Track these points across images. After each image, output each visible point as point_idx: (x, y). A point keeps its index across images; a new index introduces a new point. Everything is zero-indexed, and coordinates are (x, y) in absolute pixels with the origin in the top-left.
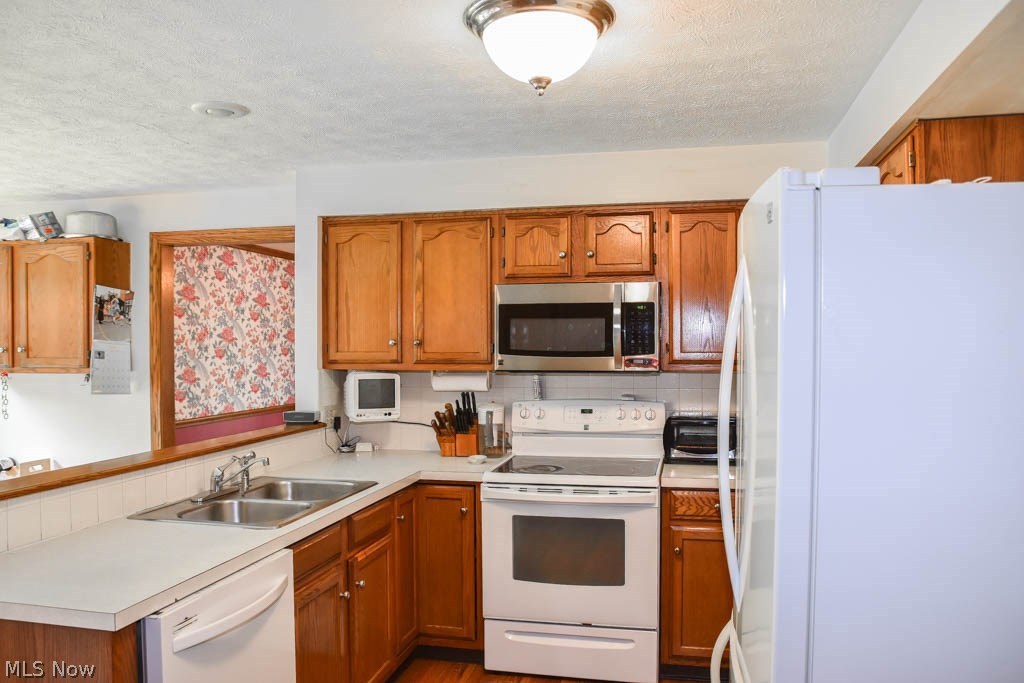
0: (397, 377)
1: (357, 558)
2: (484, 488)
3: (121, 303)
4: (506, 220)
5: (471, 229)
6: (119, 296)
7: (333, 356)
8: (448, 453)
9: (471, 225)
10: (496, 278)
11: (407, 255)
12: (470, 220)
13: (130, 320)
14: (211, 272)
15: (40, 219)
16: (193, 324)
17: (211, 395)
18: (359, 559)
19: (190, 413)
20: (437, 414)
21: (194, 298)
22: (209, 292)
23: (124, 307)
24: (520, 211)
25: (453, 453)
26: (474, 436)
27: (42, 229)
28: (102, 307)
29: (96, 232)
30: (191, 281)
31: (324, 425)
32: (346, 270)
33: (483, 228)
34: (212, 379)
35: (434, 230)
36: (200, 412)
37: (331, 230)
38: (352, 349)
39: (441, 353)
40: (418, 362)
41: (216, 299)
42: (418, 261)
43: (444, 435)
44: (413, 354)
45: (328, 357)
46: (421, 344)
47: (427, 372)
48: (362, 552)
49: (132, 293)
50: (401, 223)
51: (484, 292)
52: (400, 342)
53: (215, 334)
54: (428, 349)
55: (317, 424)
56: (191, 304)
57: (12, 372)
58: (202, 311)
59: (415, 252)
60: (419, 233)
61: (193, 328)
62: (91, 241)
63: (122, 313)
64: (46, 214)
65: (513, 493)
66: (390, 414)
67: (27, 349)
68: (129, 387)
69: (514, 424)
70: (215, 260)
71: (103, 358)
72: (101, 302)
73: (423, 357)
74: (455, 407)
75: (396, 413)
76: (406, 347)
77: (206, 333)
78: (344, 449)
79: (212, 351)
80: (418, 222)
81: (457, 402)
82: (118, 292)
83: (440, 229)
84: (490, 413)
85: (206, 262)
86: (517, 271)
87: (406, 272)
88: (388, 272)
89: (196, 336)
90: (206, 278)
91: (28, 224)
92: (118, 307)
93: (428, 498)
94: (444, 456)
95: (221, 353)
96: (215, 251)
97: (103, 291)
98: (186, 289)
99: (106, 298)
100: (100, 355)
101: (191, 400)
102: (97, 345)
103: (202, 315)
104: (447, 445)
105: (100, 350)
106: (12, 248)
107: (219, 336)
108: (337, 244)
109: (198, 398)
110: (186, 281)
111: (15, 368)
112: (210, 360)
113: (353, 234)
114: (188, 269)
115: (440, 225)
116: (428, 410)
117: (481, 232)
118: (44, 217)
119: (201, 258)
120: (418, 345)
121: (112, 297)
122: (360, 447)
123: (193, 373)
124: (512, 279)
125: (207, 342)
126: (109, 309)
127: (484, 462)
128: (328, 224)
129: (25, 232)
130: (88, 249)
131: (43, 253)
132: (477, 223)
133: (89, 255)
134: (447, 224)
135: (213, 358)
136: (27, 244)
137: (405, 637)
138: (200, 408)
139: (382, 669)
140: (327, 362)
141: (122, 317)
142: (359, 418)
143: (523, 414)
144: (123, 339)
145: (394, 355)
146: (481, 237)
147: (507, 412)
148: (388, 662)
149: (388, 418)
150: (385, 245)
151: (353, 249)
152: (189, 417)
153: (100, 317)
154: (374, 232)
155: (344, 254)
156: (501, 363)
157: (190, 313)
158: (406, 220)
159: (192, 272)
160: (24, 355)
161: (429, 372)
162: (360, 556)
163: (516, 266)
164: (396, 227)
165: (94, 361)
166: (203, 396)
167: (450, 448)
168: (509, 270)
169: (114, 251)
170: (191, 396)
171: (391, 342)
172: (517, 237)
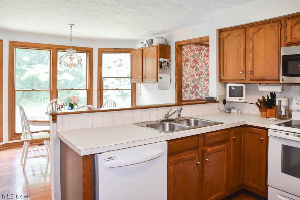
0: (244, 86)
1: (207, 150)
2: (270, 131)
3: (168, 63)
4: (287, 20)
5: (272, 26)
6: (167, 61)
7: (222, 78)
8: (264, 116)
9: (271, 24)
10: (283, 44)
11: (247, 39)
12: (272, 22)
13: (170, 68)
14: (203, 55)
15: (149, 41)
16: (197, 71)
17: (203, 93)
18: (208, 151)
19: (196, 98)
20: (258, 100)
21: (197, 63)
22: (202, 61)
23: (168, 64)
24: (294, 15)
25: (266, 116)
26: (275, 110)
27: (149, 44)
28: (161, 64)
29: (160, 43)
30: (196, 58)
31: (218, 102)
32: (226, 47)
33: (277, 25)
34: (203, 88)
35: (257, 29)
36: (199, 98)
37: (221, 33)
38: (228, 75)
39: (260, 76)
40: (251, 80)
41: (205, 63)
42: (251, 41)
43: (262, 109)
44: (249, 76)
45: (220, 78)
46: (252, 73)
47: (256, 84)
48: (211, 148)
49: (171, 60)
50: (245, 28)
51: (277, 51)
52: (245, 72)
53: (204, 74)
54: (255, 75)
55: (215, 101)
56: (196, 65)
57: (142, 83)
58: (200, 67)
59: (250, 38)
60: (251, 31)
61: (197, 72)
62: (158, 45)
63: (168, 66)
64: (151, 40)
65: (282, 135)
66: (241, 99)
67: (145, 77)
68: (170, 88)
69: (293, 106)
70: (204, 51)
71: (162, 79)
72: (161, 63)
73: (253, 78)
74: (266, 98)
75: (243, 99)
76: (247, 74)
77: (201, 73)
78: (227, 111)
79: (203, 79)
80: (251, 27)
81: (268, 96)
82: (167, 60)
83: (259, 28)
84: (280, 101)
85: (201, 52)
86: (291, 41)
87: (247, 46)
88: (240, 47)
89: (198, 75)
90: (201, 57)
91: (146, 43)
92: (167, 64)
93: (249, 132)
94: (262, 117)
95: (207, 80)
96: (204, 48)
97: (162, 60)
98: (194, 60)
99: (163, 62)
100: (161, 78)
101: (196, 94)
102: (160, 75)
103: (200, 68)
104: (263, 113)
105: (160, 77)
106: (143, 50)
107: (206, 74)
108: (223, 38)
109: (198, 93)
110: (195, 58)
111: (143, 82)
112: (203, 82)
113: (228, 34)
114: (195, 54)
115: (259, 26)
116: (255, 98)
117: (276, 27)
118: (150, 40)
119: (200, 51)
120: (251, 73)
121: (164, 61)
122: (233, 111)
123: (197, 86)
124: (290, 44)
125: (201, 76)
126: (163, 65)
127: (275, 121)
128: (220, 31)
129: (145, 45)
130: (158, 48)
131: (148, 50)
132: (274, 24)
133: (158, 50)
134: (262, 26)
135: (204, 81)
136: (146, 48)
137: (235, 184)
138: (199, 96)
139: (219, 194)
140: (220, 80)
141: (168, 67)
142: (229, 100)
143: (297, 103)
144: (168, 74)
145: (242, 77)
146: (276, 29)
147: (289, 101)
148: (223, 192)
149: (240, 101)
150: (239, 36)
151: (229, 39)
152: (195, 99)
153: (161, 67)
154: (235, 33)
155: (225, 42)
156: (283, 80)
157: (196, 67)
158: (247, 26)
159: (197, 55)
160: (144, 78)
161: (258, 84)
162: (209, 150)
163: (291, 39)
164: (243, 30)
165: (159, 80)
166: (200, 93)
167: (265, 114)
168: (288, 40)
169: (166, 48)
170: (196, 92)
171: (241, 72)
172: (292, 27)
